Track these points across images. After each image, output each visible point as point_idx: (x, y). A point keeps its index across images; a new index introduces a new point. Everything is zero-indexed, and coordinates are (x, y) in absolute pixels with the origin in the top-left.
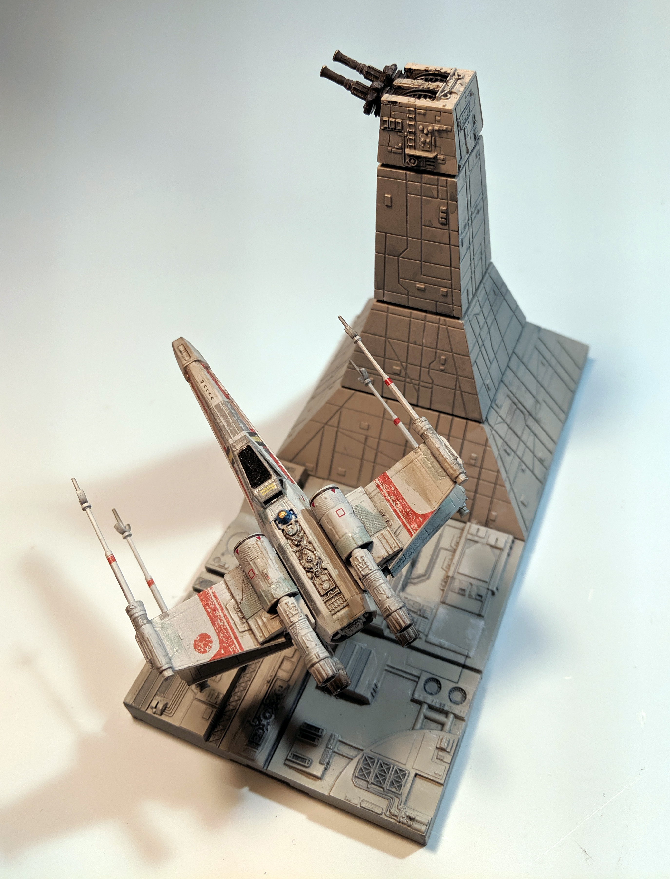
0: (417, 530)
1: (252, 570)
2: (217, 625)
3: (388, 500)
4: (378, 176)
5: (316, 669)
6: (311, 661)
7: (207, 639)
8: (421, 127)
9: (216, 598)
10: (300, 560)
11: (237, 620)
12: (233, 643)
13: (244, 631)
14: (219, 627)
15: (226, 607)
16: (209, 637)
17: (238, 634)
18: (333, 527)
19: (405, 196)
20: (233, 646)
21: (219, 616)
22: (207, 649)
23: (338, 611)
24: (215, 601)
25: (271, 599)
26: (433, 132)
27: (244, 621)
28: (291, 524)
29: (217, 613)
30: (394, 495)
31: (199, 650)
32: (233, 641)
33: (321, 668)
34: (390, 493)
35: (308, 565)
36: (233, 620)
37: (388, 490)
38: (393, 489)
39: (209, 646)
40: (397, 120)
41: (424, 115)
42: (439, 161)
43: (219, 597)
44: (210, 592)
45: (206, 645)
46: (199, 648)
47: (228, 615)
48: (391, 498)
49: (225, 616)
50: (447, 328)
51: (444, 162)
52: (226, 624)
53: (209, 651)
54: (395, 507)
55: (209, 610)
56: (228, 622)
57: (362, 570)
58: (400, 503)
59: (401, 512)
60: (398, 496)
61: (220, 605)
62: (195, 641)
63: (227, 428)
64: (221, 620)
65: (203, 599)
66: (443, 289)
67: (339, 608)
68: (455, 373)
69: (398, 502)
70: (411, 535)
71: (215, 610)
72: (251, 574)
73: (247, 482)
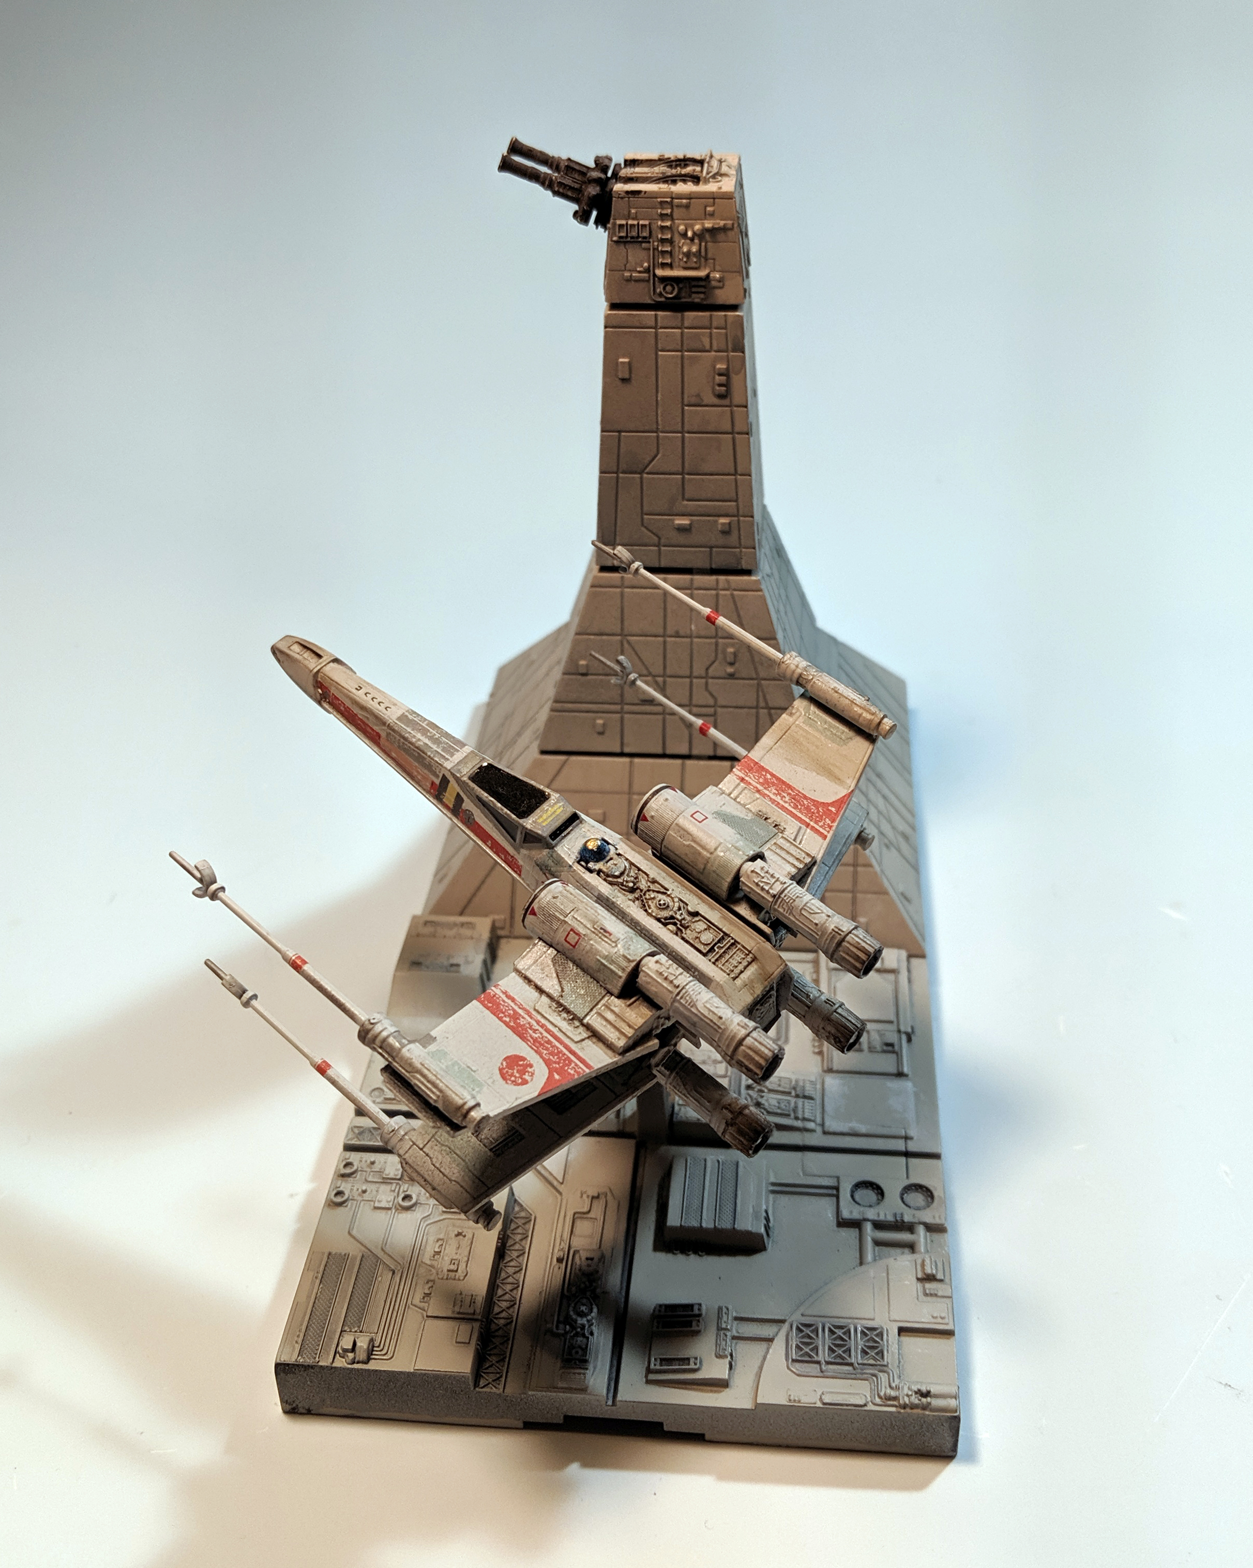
0: (830, 827)
1: (572, 930)
2: (529, 1038)
3: (764, 795)
4: (606, 327)
5: (750, 1048)
6: (733, 1037)
7: (521, 1063)
8: (682, 228)
9: (513, 1000)
10: (646, 911)
11: (564, 1025)
12: (571, 1061)
13: (583, 1040)
14: (535, 1040)
15: (535, 1010)
16: (523, 1059)
17: (573, 1046)
18: (695, 841)
19: (654, 356)
20: (573, 1065)
21: (528, 1025)
22: (526, 1077)
23: (742, 972)
24: (512, 1004)
25: (624, 964)
26: (700, 236)
27: (577, 1023)
28: (611, 859)
29: (522, 1022)
30: (773, 784)
31: (513, 1081)
32: (568, 1057)
33: (756, 1043)
34: (767, 784)
35: (665, 914)
36: (556, 1026)
37: (761, 780)
38: (769, 776)
39: (529, 1072)
40: (641, 222)
41: (687, 206)
42: (714, 283)
43: (516, 997)
44: (498, 992)
45: (523, 1072)
46: (513, 1079)
47: (543, 1021)
48: (771, 792)
49: (538, 1022)
50: (732, 595)
51: (721, 284)
52: (545, 1034)
53: (532, 1080)
54: (782, 802)
55: (508, 1019)
56: (548, 1031)
57: (771, 888)
58: (789, 794)
59: (796, 807)
60: (782, 785)
61: (524, 1009)
62: (501, 1070)
63: (434, 747)
64: (535, 1031)
65: (490, 1005)
66: (723, 520)
67: (741, 967)
68: (754, 676)
69: (785, 795)
70: (825, 837)
71: (515, 1016)
72: (573, 938)
73: (506, 813)
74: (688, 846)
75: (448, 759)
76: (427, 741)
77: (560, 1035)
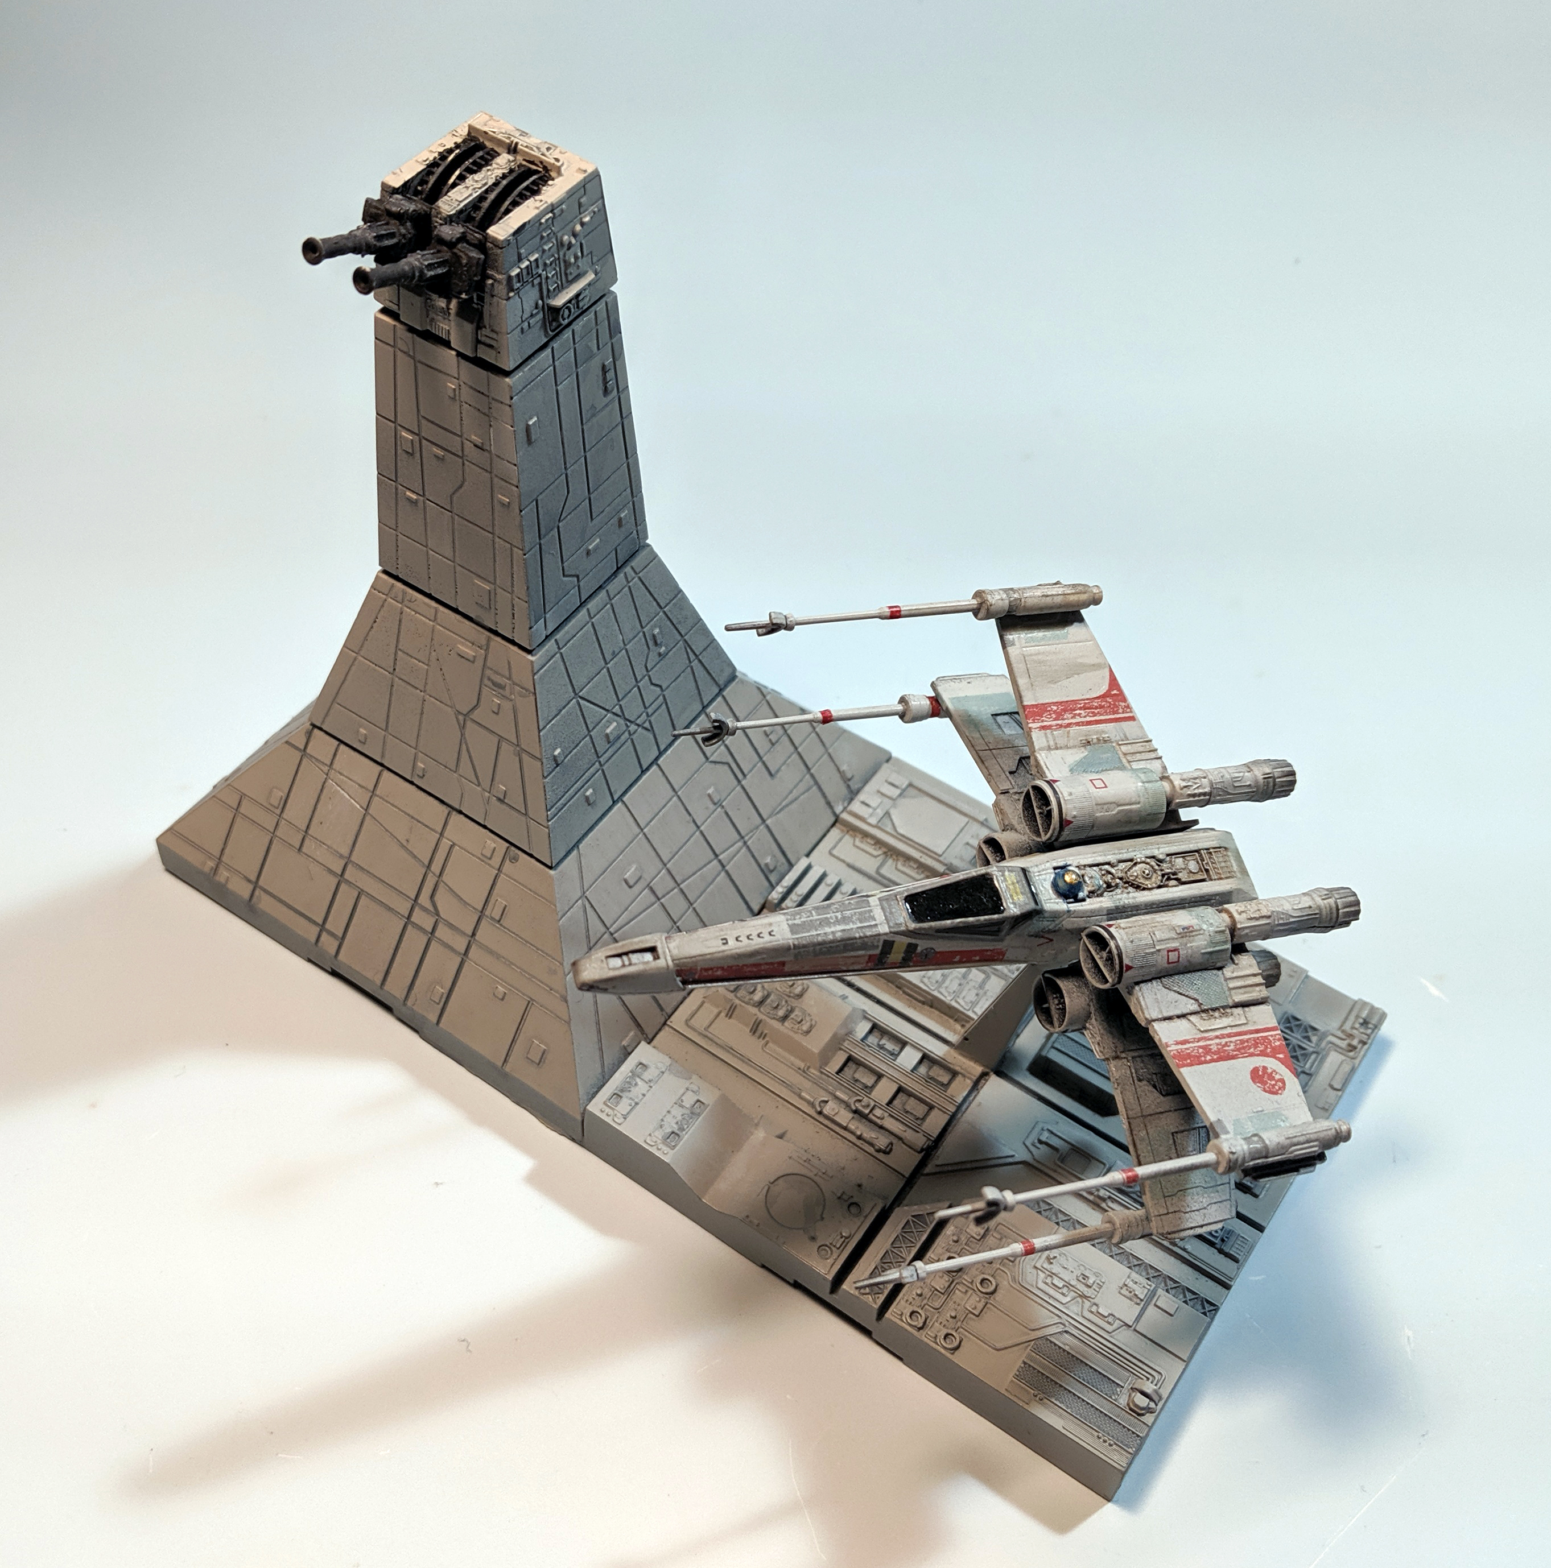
1: (1168, 951)
2: (1235, 1053)
3: (1069, 725)
9: (1187, 1041)
10: (1143, 889)
11: (1226, 1021)
12: (1265, 1038)
13: (1246, 1016)
14: (1238, 1050)
15: (1202, 1032)
16: (1256, 1069)
17: (1251, 1027)
20: (1271, 1039)
21: (1220, 1047)
22: (1275, 1077)
23: (1232, 866)
24: (1191, 1045)
27: (1228, 1010)
28: (1083, 877)
29: (1214, 1048)
30: (1065, 711)
31: (1280, 1088)
32: (1261, 1037)
34: (1059, 716)
35: (1156, 879)
36: (1226, 1027)
37: (1054, 716)
38: (1055, 708)
39: (1272, 1073)
40: (533, 259)
43: (1184, 1038)
44: (1174, 1047)
45: (1272, 1078)
46: (1277, 1087)
48: (1068, 718)
49: (1217, 1037)
50: (640, 579)
51: (600, 275)
52: (1233, 1039)
53: (1279, 1074)
54: (1082, 719)
55: (1208, 1058)
56: (1229, 1035)
57: (1202, 789)
60: (1068, 707)
61: (1199, 1040)
62: (1265, 1090)
64: (1226, 1044)
65: (1189, 1061)
69: (1078, 712)
72: (1173, 957)
73: (985, 920)
74: (1118, 813)
75: (876, 925)
76: (839, 928)
77: (1235, 1030)
